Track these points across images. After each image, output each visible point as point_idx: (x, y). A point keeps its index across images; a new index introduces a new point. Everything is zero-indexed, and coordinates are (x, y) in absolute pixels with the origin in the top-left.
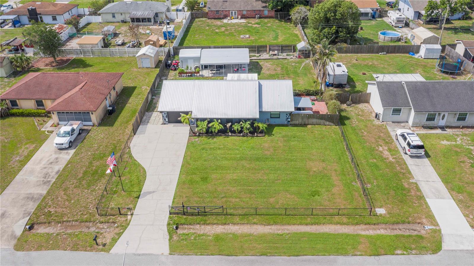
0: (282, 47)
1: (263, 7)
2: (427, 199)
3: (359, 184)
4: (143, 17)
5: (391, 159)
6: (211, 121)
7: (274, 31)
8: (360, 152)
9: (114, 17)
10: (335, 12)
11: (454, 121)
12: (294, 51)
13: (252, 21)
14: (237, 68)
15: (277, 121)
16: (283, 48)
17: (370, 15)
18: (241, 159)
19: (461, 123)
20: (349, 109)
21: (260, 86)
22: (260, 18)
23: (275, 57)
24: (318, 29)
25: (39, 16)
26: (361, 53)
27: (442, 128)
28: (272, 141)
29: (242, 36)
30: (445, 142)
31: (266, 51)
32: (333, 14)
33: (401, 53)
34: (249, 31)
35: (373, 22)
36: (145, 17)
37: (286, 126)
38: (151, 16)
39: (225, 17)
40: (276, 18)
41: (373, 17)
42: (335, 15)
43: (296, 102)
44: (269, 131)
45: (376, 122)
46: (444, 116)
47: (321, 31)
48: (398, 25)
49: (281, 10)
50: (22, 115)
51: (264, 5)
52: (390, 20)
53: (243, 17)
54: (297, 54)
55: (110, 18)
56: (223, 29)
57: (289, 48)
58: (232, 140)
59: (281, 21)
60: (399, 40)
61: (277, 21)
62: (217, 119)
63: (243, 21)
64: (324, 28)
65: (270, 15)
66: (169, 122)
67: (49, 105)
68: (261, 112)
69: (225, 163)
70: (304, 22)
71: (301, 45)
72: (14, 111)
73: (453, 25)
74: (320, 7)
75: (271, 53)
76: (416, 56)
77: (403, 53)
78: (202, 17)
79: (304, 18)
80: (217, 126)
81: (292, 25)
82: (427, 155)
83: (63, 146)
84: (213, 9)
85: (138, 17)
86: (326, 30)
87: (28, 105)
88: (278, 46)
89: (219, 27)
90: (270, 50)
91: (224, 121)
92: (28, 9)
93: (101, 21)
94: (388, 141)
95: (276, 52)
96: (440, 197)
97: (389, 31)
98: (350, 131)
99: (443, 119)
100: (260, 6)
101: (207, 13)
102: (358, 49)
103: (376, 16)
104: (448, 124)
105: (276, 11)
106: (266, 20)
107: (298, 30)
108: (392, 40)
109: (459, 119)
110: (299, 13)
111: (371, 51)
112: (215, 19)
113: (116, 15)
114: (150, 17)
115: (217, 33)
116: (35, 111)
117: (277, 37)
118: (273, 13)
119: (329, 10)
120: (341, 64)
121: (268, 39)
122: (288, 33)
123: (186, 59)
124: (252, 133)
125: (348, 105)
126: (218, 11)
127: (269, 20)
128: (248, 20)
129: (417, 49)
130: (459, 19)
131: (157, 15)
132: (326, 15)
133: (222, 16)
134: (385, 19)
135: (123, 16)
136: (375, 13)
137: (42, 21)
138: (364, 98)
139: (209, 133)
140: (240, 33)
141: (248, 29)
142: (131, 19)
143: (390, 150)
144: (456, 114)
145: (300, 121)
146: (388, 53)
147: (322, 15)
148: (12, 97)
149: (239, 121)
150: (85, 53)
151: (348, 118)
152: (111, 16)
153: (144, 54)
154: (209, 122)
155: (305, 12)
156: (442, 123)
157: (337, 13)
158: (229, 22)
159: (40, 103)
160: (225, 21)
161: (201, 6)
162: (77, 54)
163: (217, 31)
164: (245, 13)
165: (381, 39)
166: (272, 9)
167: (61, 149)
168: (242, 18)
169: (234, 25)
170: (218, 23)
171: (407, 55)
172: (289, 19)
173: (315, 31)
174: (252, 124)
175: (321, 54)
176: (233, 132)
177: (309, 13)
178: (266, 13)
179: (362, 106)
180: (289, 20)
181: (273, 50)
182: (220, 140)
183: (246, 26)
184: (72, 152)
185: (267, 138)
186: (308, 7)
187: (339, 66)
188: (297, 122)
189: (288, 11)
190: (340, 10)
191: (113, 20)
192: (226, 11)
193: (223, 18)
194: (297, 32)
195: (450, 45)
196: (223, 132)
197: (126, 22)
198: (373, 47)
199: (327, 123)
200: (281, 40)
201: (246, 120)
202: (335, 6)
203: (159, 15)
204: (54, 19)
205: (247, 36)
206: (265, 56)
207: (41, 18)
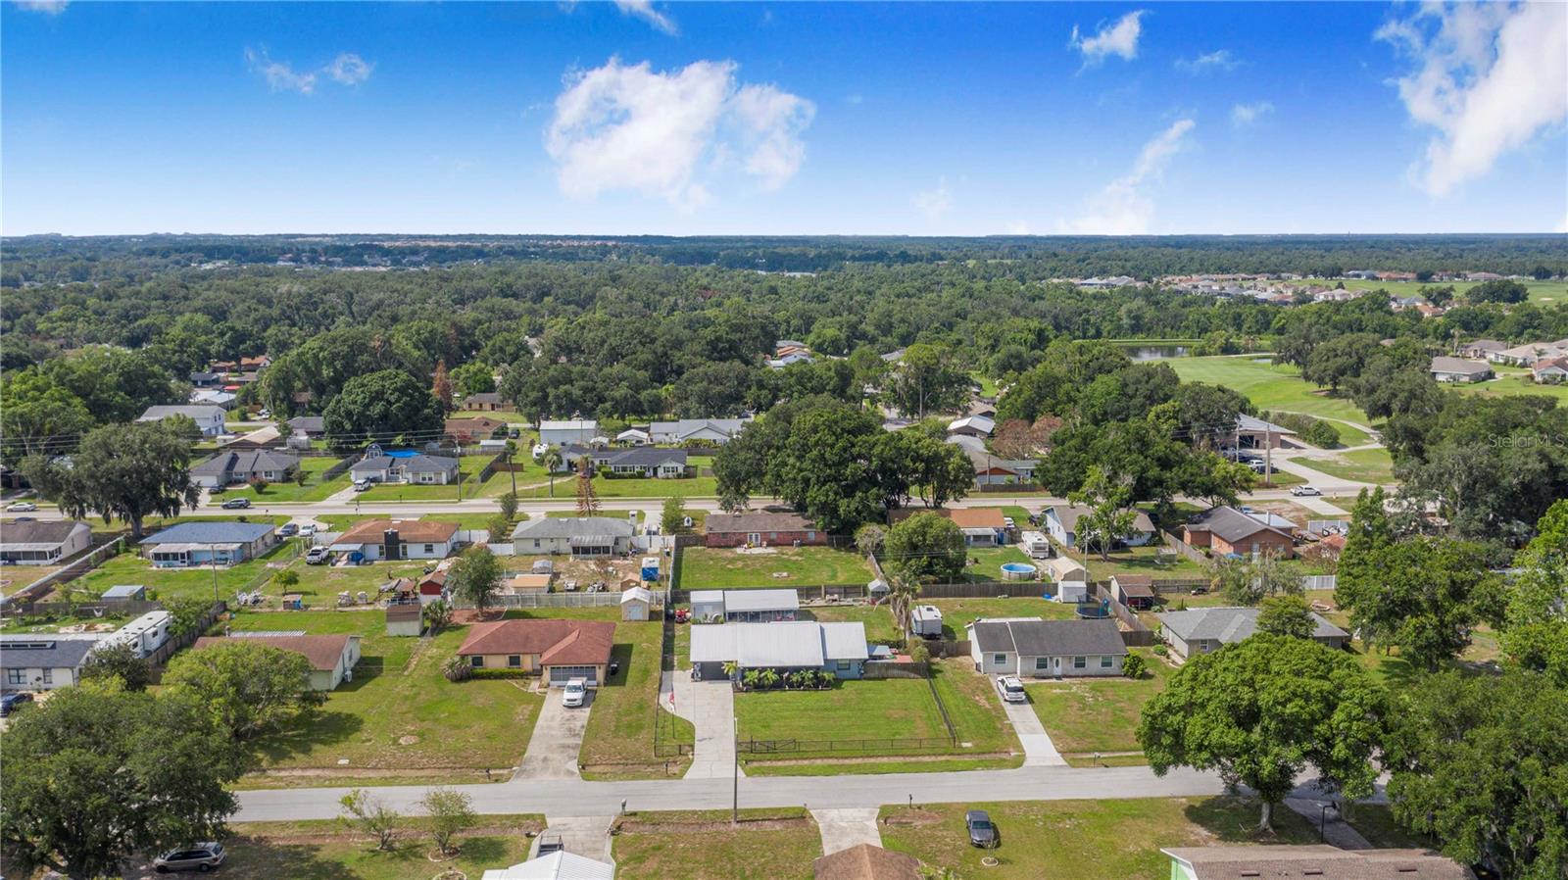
0: (845, 588)
1: (806, 527)
2: (1019, 736)
3: (946, 727)
4: (595, 544)
5: (987, 706)
6: (764, 669)
7: (828, 566)
8: (950, 702)
9: (537, 545)
10: (924, 534)
11: (1071, 668)
12: (865, 594)
13: (787, 550)
14: (780, 615)
15: (846, 674)
16: (847, 591)
17: (992, 539)
18: (806, 710)
19: (1080, 671)
20: (943, 662)
21: (822, 630)
22: (801, 545)
23: (835, 603)
24: (900, 560)
25: (400, 546)
26: (970, 596)
27: (1058, 678)
28: (842, 694)
29: (775, 575)
30: (1058, 691)
31: (820, 595)
32: (921, 538)
33: (1030, 595)
34: (786, 566)
35: (999, 551)
36: (599, 544)
37: (859, 679)
38: (610, 543)
39: (739, 544)
40: (831, 545)
41: (1000, 541)
42: (925, 540)
43: (870, 650)
44: (837, 683)
45: (977, 674)
46: (1057, 661)
47: (905, 564)
48: (1037, 555)
49: (837, 532)
50: (491, 676)
51: (807, 522)
52: (1026, 548)
53: (771, 544)
54: (869, 598)
55: (530, 547)
56: (740, 564)
57: (857, 590)
58: (788, 695)
59: (838, 549)
60: (1033, 577)
61: (832, 550)
62: (771, 668)
63: (771, 550)
64: (909, 559)
65: (819, 540)
66: (703, 679)
67: (527, 663)
68: (826, 660)
69: (786, 714)
70: (879, 551)
71: (875, 585)
72: (479, 670)
73: (1130, 554)
74: (901, 528)
75: (828, 597)
76: (1053, 600)
77: (1035, 595)
78: (696, 545)
79: (878, 544)
80: (772, 677)
81: (859, 556)
82: (1030, 700)
83: (576, 703)
84: (717, 530)
85: (586, 545)
86: (913, 562)
87: (497, 663)
88: (840, 587)
89: (732, 561)
90: (826, 593)
91: (780, 671)
92: (386, 534)
93: (512, 553)
94: (988, 691)
95: (836, 596)
96: (1033, 731)
97: (1019, 565)
98: (942, 683)
99: (1057, 665)
100: (800, 525)
101: (706, 537)
102: (964, 589)
103: (1005, 540)
104: (1065, 673)
105: (828, 533)
106: (812, 549)
107: (870, 564)
108: (1021, 576)
109: (1077, 666)
110: (870, 536)
111: (984, 593)
112: (720, 547)
113: (541, 543)
114: (608, 544)
115: (731, 570)
116: (506, 670)
117: (834, 576)
118: (824, 537)
119: (915, 531)
120: (933, 607)
121: (821, 578)
122: (854, 570)
123: (701, 605)
124: (816, 687)
125: (942, 658)
126: (725, 534)
127: (817, 548)
128: (780, 548)
129: (1053, 590)
130: (1144, 545)
131: (617, 541)
132: (910, 539)
133: (732, 544)
134: (1019, 545)
135: (555, 543)
136: (1002, 535)
137: (405, 554)
138: (964, 650)
139: (760, 687)
140: (771, 570)
141: (784, 564)
142: (574, 548)
143: (987, 699)
144: (1070, 658)
145: (876, 673)
146: (1010, 595)
147: (904, 539)
148: (477, 651)
149: (797, 669)
150: (524, 600)
151: (941, 672)
152: (533, 543)
153: (635, 599)
154: (760, 672)
155: (880, 535)
156: (1058, 671)
157: (928, 537)
158: (748, 552)
159: (515, 661)
160: (739, 551)
161: (686, 524)
162: (512, 603)
163: (730, 566)
164: (774, 536)
165: (1005, 576)
166: (823, 530)
167: (571, 707)
168: (768, 545)
169: (757, 557)
170: (727, 553)
171: (1041, 598)
172: (854, 546)
173: (896, 563)
174: (815, 674)
175: (899, 589)
176: (791, 686)
177: (886, 536)
178: (812, 536)
179: (961, 659)
180: (854, 548)
181: (832, 594)
182: (775, 695)
183: (777, 559)
184: (588, 710)
185: (834, 691)
186: (885, 527)
187: (929, 609)
188: (872, 675)
189: (852, 533)
190: (932, 532)
191: (537, 550)
192: (740, 534)
193: (735, 546)
194: (868, 568)
195: (1102, 583)
196: (777, 686)
197: (558, 554)
198: (988, 586)
199: (913, 675)
200: (842, 579)
201: (808, 668)
202: (924, 526)
203: (621, 542)
204: (429, 549)
205: (785, 574)
206: (818, 602)
207: (404, 548)
